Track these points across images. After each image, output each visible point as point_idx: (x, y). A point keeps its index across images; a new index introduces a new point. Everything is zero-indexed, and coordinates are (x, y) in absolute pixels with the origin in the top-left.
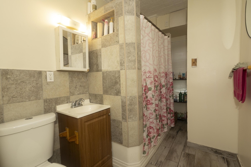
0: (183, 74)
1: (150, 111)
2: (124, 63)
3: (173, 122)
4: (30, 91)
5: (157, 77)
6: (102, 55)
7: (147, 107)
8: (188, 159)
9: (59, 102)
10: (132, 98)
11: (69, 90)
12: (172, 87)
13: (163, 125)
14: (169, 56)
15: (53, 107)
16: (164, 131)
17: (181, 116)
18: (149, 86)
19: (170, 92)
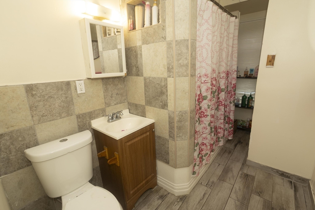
0: (252, 70)
1: (203, 125)
2: (173, 68)
3: (231, 134)
4: (60, 106)
5: (216, 80)
6: (143, 54)
7: (200, 121)
8: (246, 182)
9: (93, 116)
10: (182, 113)
11: (104, 100)
12: (234, 90)
13: (218, 138)
14: (235, 47)
15: (88, 122)
16: (218, 145)
17: (241, 125)
18: (204, 94)
19: (231, 97)
